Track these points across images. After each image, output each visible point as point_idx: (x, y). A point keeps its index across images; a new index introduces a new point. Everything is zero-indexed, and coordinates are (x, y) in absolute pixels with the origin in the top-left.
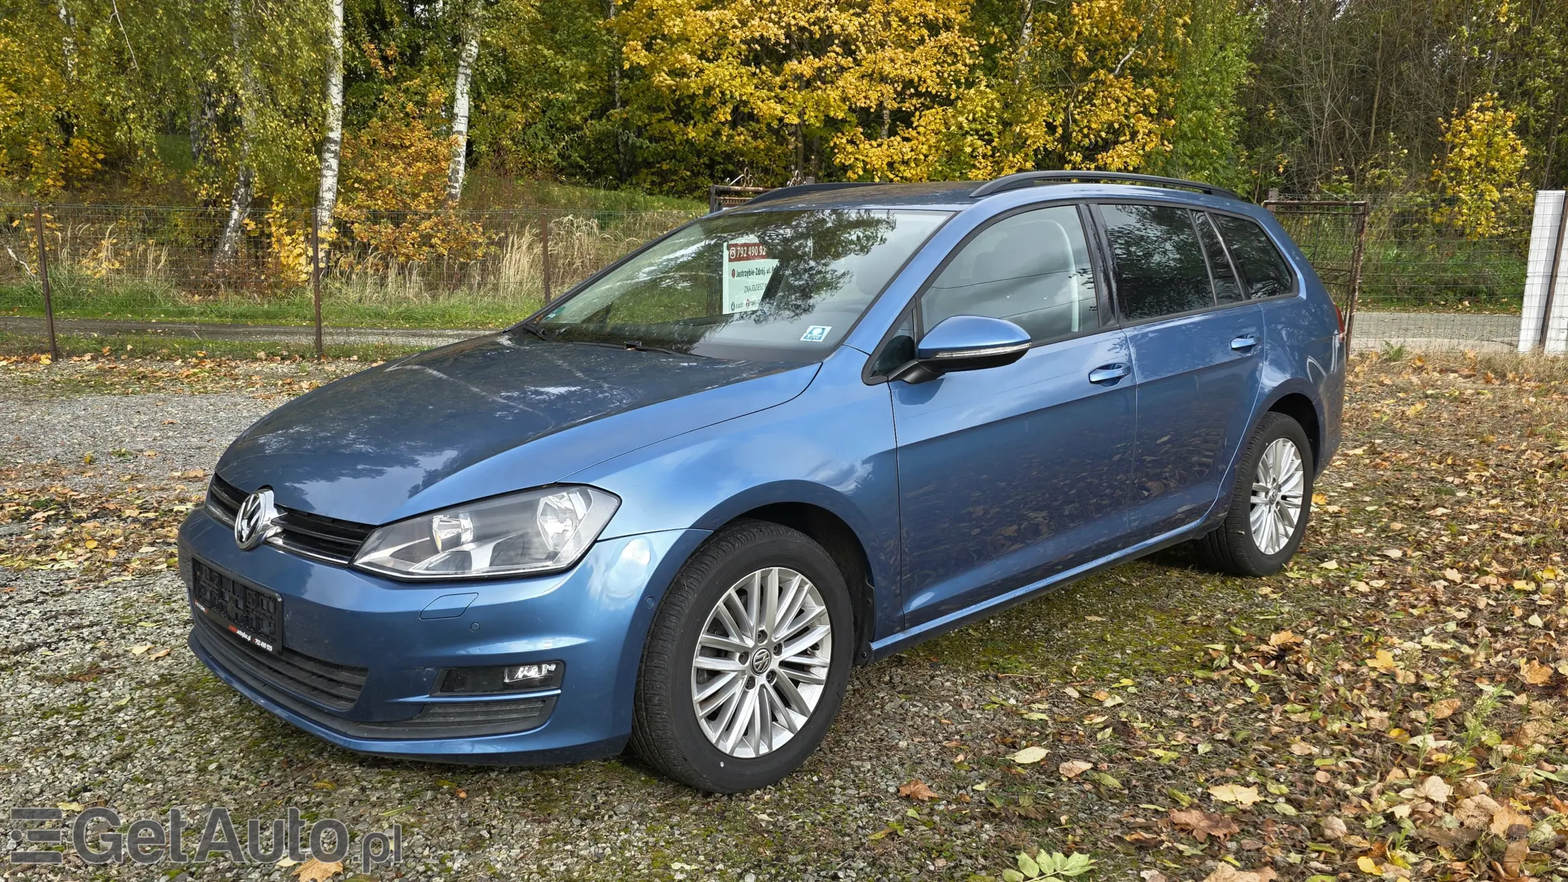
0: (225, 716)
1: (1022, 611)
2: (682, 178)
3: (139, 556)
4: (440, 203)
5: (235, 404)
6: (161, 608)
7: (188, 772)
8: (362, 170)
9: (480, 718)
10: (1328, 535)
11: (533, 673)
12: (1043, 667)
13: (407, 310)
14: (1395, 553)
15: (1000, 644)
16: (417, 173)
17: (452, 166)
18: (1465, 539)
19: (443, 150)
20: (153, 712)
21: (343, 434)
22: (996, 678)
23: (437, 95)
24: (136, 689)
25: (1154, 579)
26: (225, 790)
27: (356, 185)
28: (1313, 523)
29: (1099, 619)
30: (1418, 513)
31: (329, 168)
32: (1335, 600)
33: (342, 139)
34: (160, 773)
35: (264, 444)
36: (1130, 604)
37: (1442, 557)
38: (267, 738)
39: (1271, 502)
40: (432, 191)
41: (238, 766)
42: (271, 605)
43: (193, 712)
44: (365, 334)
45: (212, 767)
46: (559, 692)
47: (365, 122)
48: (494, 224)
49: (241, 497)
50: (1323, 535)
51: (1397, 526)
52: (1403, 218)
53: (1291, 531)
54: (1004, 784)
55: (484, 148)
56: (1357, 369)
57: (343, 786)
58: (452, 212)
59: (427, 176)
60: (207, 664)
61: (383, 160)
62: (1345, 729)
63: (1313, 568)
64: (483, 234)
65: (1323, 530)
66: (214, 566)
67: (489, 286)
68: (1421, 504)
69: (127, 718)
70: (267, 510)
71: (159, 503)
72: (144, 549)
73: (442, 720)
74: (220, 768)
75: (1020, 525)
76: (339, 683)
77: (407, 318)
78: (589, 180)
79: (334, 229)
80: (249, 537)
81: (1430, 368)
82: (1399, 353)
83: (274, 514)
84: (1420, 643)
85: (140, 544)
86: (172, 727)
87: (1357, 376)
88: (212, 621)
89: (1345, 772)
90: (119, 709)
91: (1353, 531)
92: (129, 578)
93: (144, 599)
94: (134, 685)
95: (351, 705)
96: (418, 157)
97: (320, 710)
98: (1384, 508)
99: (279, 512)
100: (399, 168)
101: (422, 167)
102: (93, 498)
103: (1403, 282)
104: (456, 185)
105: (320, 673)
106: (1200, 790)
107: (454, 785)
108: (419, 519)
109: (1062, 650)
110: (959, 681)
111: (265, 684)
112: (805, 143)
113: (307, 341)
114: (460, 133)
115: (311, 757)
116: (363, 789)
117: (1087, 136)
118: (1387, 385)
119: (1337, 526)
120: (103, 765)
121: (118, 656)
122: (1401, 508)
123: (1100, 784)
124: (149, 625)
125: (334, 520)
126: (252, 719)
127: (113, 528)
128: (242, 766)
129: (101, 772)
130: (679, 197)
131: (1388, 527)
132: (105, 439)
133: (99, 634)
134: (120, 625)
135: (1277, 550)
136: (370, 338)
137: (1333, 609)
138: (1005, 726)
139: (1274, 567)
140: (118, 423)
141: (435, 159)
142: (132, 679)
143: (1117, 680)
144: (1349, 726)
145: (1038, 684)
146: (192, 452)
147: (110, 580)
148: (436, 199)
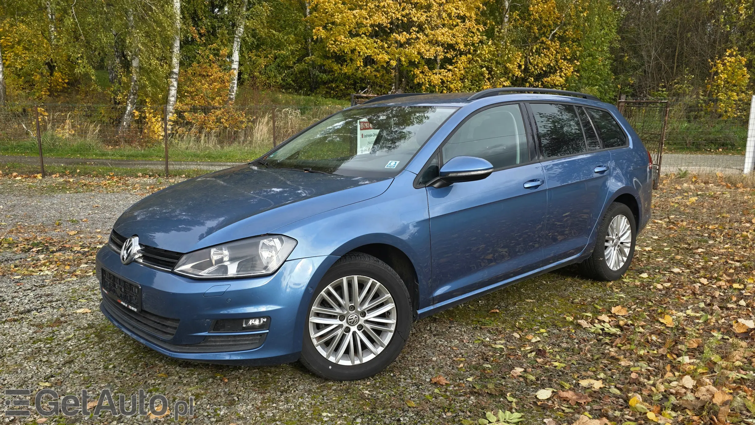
0: (118, 343)
1: (495, 297)
2: (341, 90)
3: (80, 269)
4: (226, 102)
5: (127, 198)
6: (89, 293)
7: (100, 369)
8: (188, 87)
9: (231, 343)
10: (645, 262)
11: (257, 322)
12: (503, 323)
13: (209, 153)
14: (676, 270)
15: (483, 312)
16: (214, 88)
17: (231, 85)
18: (711, 263)
19: (227, 77)
20: (84, 341)
21: (174, 211)
22: (481, 328)
23: (224, 51)
24: (76, 330)
25: (559, 282)
26: (116, 377)
27: (186, 94)
28: (637, 256)
29: (532, 301)
30: (689, 251)
31: (173, 86)
32: (646, 292)
33: (179, 72)
34: (86, 369)
35: (136, 216)
36: (547, 294)
37: (699, 272)
38: (136, 353)
39: (615, 245)
40: (221, 96)
41: (122, 366)
42: (136, 290)
43: (103, 341)
44: (189, 164)
45: (111, 366)
46: (268, 331)
47: (190, 64)
48: (251, 112)
49: (124, 240)
50: (642, 261)
51: (679, 257)
52: (690, 109)
53: (625, 259)
54: (481, 378)
55: (246, 76)
56: (664, 182)
57: (171, 376)
58: (231, 106)
59: (219, 89)
60: (109, 319)
61: (198, 82)
62: (646, 354)
63: (636, 277)
64: (245, 117)
65: (643, 259)
66: (111, 272)
67: (248, 142)
68: (691, 247)
69: (72, 344)
70: (135, 246)
71: (90, 244)
72: (83, 266)
73: (214, 344)
74: (114, 367)
75: (494, 255)
76: (167, 326)
77: (209, 157)
78: (296, 91)
79: (175, 115)
80: (127, 258)
81: (700, 181)
82: (685, 174)
83: (139, 248)
84: (685, 313)
85: (81, 263)
86: (93, 348)
87: (664, 185)
88: (110, 298)
89: (644, 373)
90: (69, 340)
91: (657, 260)
92: (75, 279)
93: (81, 289)
94: (76, 329)
95: (172, 337)
96: (214, 81)
97: (158, 339)
98: (673, 249)
99: (141, 247)
100: (206, 86)
101: (217, 85)
102: (60, 242)
103: (690, 139)
104: (233, 94)
105: (158, 321)
106: (574, 381)
107: (222, 376)
108: (204, 250)
109: (513, 315)
110: (463, 330)
111: (134, 327)
112: (399, 73)
113: (162, 168)
114: (235, 69)
115: (157, 362)
116: (180, 377)
117: (536, 69)
118: (678, 190)
119: (649, 257)
120: (60, 365)
121: (69, 315)
122: (681, 249)
123: (527, 378)
124: (84, 301)
125: (166, 251)
126: (130, 345)
127: (69, 255)
128: (124, 366)
129: (59, 369)
130: (340, 99)
131: (674, 258)
132: (66, 214)
133: (61, 305)
134: (70, 301)
135: (618, 268)
136: (192, 167)
137: (645, 297)
138: (483, 351)
139: (617, 276)
140: (72, 207)
141: (223, 81)
142: (75, 326)
143: (538, 330)
144: (648, 352)
145: (500, 331)
146: (106, 220)
147: (66, 280)
148: (223, 101)
